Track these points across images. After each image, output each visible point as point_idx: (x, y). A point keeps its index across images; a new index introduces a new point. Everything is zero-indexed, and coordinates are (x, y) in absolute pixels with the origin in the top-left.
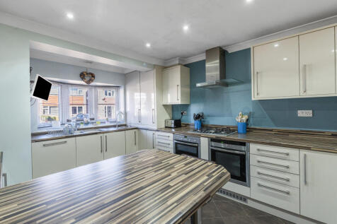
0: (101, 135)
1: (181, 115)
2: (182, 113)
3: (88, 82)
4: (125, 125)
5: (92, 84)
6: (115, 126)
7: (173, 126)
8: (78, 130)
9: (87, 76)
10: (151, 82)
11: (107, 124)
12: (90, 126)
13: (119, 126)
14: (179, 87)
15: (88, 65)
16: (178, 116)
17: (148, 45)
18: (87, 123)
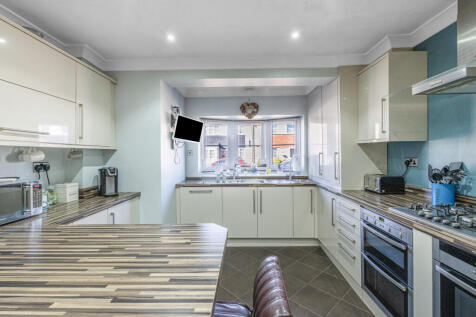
0: (255, 188)
1: (405, 166)
2: (408, 163)
3: (250, 116)
4: (307, 178)
5: (257, 117)
6: (287, 178)
7: (377, 189)
8: (237, 178)
9: (249, 107)
10: (332, 104)
11: (280, 174)
12: (258, 174)
13: (294, 178)
14: (387, 104)
15: (249, 94)
16: (398, 170)
17: (295, 35)
18: (255, 171)
